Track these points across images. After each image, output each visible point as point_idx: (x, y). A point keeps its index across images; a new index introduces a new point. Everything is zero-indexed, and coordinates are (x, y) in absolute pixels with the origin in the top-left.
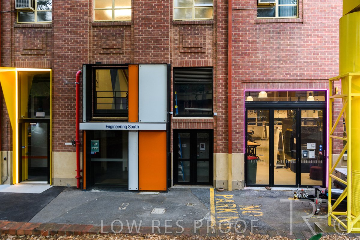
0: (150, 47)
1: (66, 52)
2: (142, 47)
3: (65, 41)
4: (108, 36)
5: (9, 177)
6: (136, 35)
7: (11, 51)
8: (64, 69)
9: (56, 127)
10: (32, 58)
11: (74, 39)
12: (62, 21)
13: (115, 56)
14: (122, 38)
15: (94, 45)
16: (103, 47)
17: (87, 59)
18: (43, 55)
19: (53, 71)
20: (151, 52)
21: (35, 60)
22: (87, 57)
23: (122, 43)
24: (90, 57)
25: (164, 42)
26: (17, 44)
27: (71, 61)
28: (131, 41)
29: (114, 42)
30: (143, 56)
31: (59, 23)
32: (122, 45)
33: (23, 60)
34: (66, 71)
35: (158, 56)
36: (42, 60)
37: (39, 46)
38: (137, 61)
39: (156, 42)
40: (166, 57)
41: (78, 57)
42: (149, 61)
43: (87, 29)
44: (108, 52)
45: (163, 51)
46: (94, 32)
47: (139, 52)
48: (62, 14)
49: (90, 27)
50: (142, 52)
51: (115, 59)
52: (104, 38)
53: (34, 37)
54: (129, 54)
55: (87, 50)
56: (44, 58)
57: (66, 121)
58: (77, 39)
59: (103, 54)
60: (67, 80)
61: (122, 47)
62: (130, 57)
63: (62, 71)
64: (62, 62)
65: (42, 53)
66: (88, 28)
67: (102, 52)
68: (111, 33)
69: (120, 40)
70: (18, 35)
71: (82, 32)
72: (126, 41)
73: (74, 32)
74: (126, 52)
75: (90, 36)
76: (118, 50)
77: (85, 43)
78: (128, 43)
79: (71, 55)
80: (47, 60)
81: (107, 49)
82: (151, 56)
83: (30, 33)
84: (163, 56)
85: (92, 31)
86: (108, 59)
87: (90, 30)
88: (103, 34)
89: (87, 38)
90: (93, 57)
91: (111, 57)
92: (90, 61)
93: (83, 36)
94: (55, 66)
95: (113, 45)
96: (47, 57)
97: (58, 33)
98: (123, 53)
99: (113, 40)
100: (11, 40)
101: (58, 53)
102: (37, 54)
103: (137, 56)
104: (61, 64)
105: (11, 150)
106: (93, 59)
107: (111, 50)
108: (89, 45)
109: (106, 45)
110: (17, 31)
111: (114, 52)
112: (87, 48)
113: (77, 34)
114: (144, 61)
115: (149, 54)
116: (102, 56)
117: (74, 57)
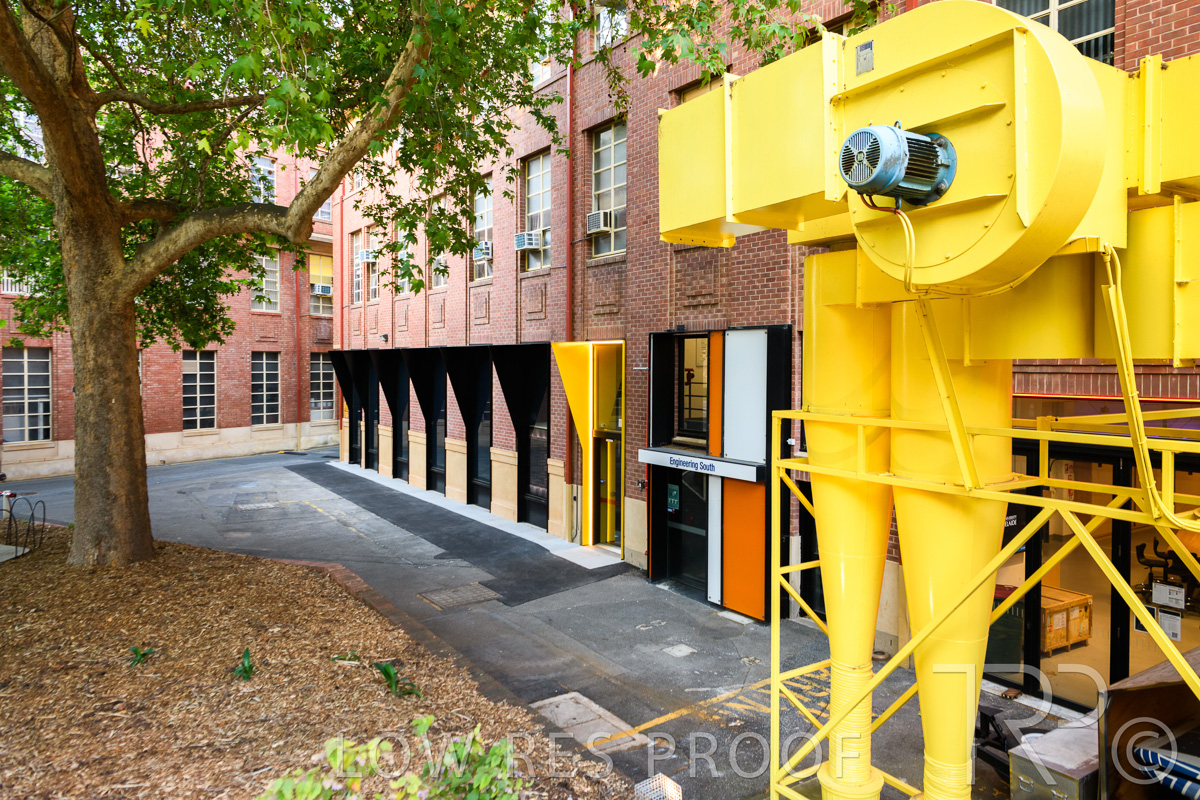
0: (755, 287)
1: (641, 308)
2: (743, 288)
3: (639, 286)
4: (694, 269)
5: (579, 532)
6: (733, 264)
7: (583, 310)
8: (638, 340)
9: (629, 452)
10: (605, 320)
11: (649, 280)
12: (635, 247)
13: (706, 311)
14: (715, 272)
15: (677, 290)
16: (689, 293)
17: (665, 320)
18: (617, 313)
19: (626, 344)
20: (756, 298)
21: (608, 324)
22: (665, 315)
23: (715, 281)
24: (671, 314)
25: (779, 274)
26: (589, 296)
27: (647, 326)
28: (728, 276)
29: (702, 282)
30: (744, 309)
31: (632, 253)
32: (715, 286)
33: (596, 324)
34: (640, 344)
35: (768, 307)
36: (615, 323)
37: (612, 300)
38: (735, 320)
39: (766, 275)
40: (782, 308)
41: (654, 316)
42: (754, 319)
43: (666, 260)
44: (695, 302)
45: (776, 296)
46: (677, 263)
47: (738, 299)
48: (637, 234)
49: (671, 254)
50: (743, 299)
51: (706, 317)
52: (689, 275)
53: (607, 282)
54: (725, 305)
55: (666, 301)
56: (618, 319)
57: (639, 440)
58: (654, 280)
59: (689, 306)
60: (641, 361)
61: (715, 291)
62: (727, 310)
63: (635, 344)
64: (635, 326)
65: (615, 310)
66: (668, 258)
67: (686, 303)
68: (699, 264)
69: (711, 276)
70: (590, 280)
71: (660, 265)
72: (722, 276)
73: (650, 267)
74: (721, 301)
75: (671, 272)
76: (708, 298)
77: (663, 288)
78: (724, 280)
79: (646, 312)
80: (622, 323)
81: (694, 297)
82: (757, 309)
83: (603, 274)
84: (776, 307)
85: (674, 261)
86: (696, 318)
87: (671, 259)
88: (688, 266)
89: (666, 278)
90: (676, 314)
91: (701, 313)
92: (671, 324)
93: (661, 274)
94: (628, 334)
95: (702, 287)
96: (620, 318)
97: (632, 270)
98: (716, 304)
99: (702, 278)
100: (583, 290)
101: (633, 309)
102: (610, 313)
103: (734, 310)
104: (636, 331)
105: (581, 484)
106: (677, 319)
107: (699, 298)
108: (671, 292)
109: (692, 289)
110: (590, 272)
111: (703, 301)
112: (666, 297)
113: (654, 271)
114: (745, 319)
115: (754, 303)
116: (687, 312)
117: (649, 317)
